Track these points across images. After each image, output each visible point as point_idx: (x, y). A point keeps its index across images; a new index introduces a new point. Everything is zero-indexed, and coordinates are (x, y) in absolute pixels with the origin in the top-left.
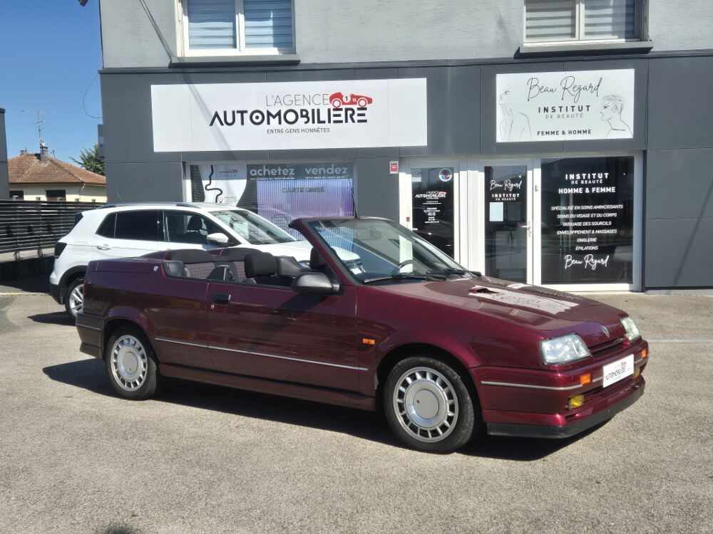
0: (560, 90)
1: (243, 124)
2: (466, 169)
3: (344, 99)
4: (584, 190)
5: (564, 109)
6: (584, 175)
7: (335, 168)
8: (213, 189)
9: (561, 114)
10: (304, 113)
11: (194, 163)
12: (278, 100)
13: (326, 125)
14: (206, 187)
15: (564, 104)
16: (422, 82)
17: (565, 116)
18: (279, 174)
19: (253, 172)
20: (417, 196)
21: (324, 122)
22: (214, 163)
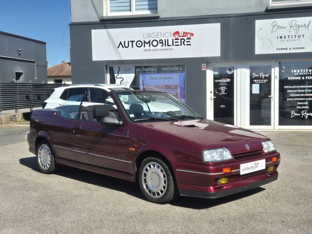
0: (289, 28)
1: (132, 47)
2: (240, 68)
3: (180, 34)
4: (301, 78)
5: (290, 37)
6: (302, 70)
7: (176, 68)
8: (119, 78)
9: (289, 39)
10: (161, 41)
11: (111, 66)
12: (149, 35)
13: (172, 47)
14: (116, 77)
15: (290, 34)
16: (218, 25)
17: (291, 40)
18: (150, 70)
19: (138, 70)
20: (216, 81)
21: (170, 45)
22: (120, 66)
